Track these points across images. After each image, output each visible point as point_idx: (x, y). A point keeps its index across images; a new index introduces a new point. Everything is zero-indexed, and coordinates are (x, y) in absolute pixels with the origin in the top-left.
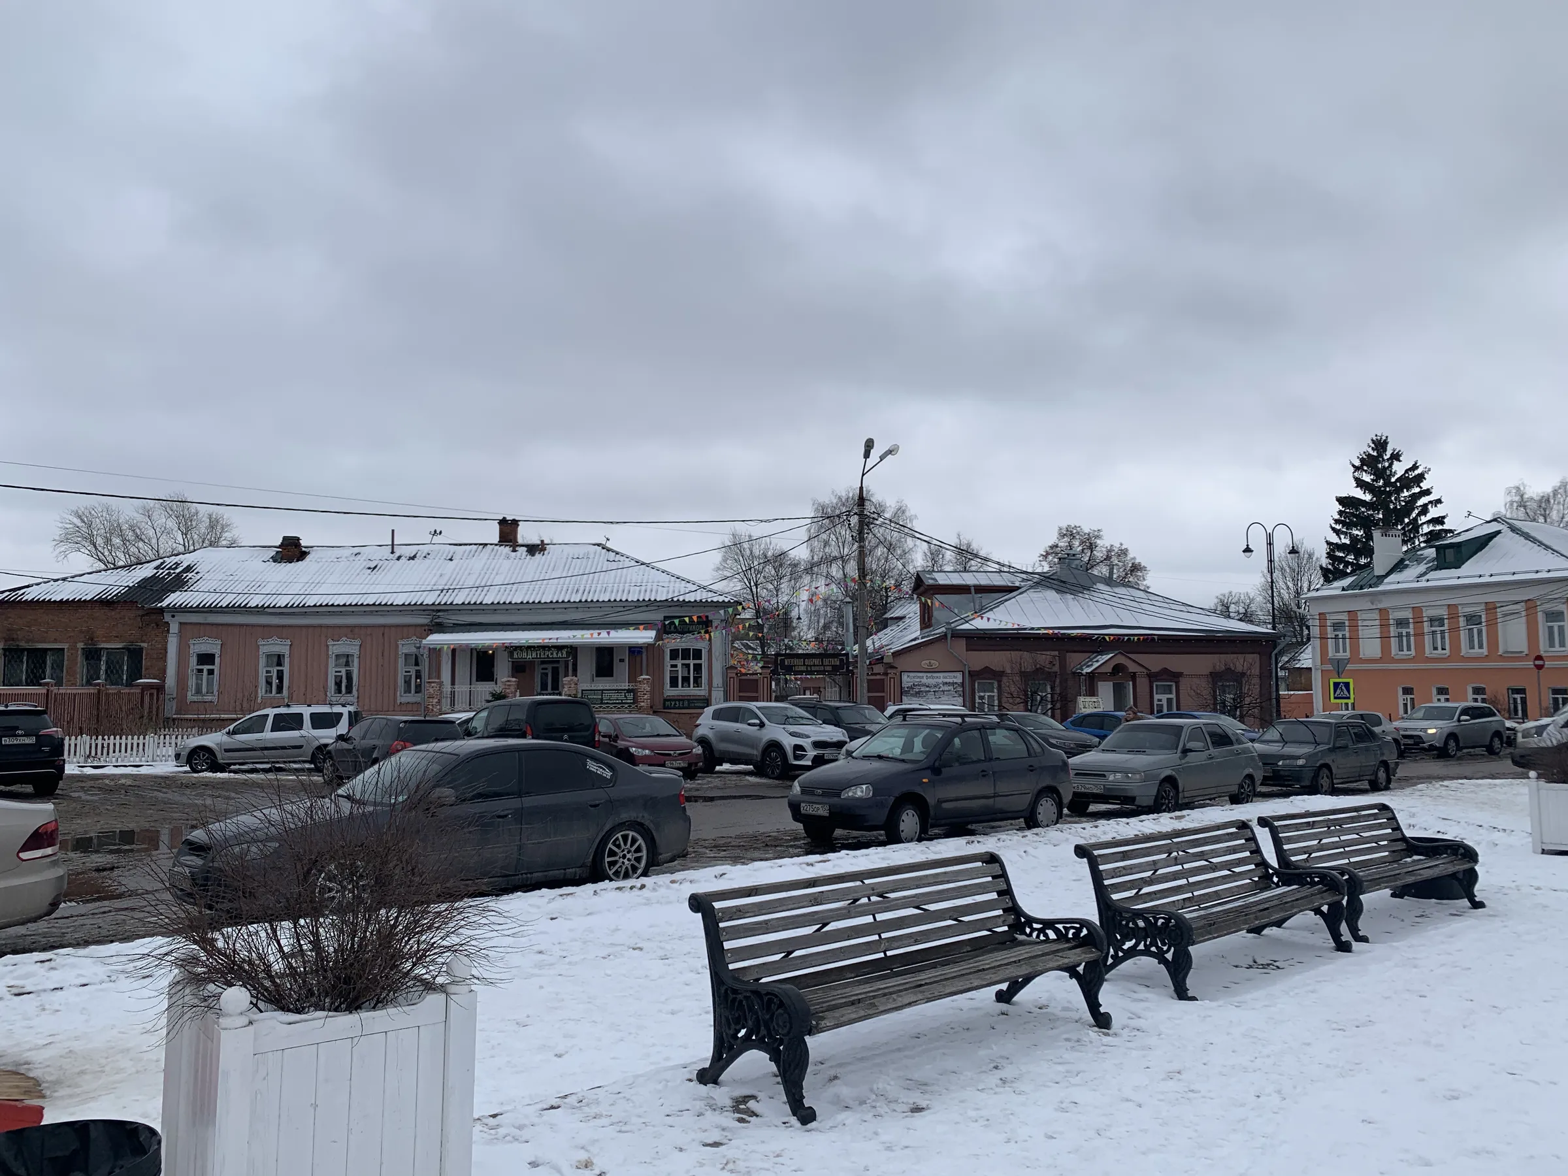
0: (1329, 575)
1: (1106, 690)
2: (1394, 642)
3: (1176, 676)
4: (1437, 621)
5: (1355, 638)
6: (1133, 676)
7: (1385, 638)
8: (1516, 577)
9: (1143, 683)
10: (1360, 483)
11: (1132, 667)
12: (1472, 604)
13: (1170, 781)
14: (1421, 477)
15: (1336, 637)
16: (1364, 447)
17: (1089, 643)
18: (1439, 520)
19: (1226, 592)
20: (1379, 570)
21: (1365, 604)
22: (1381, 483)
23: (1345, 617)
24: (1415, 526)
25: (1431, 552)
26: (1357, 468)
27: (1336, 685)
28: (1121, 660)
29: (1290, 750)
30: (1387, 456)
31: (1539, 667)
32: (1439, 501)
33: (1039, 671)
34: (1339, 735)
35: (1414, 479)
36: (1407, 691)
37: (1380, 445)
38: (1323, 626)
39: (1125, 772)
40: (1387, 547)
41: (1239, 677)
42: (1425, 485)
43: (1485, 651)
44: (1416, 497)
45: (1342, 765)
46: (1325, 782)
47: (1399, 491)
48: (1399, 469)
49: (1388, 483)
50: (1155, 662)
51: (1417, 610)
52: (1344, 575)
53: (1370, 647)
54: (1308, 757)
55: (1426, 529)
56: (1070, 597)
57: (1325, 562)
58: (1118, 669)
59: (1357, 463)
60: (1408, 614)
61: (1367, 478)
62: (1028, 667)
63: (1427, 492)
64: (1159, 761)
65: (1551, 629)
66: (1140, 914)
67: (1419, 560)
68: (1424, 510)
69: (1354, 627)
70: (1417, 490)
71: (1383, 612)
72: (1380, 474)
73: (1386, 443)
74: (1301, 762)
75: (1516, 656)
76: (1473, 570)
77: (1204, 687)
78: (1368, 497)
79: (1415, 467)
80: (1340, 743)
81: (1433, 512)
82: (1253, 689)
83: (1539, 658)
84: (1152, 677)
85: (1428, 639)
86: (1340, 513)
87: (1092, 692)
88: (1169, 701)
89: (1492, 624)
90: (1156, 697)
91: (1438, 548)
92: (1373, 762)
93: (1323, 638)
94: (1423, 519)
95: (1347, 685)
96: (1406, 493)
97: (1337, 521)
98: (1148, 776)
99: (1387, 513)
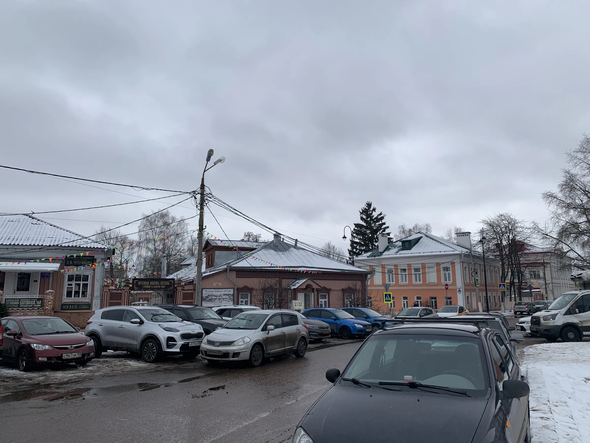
2: (387, 278)
3: (328, 289)
4: (403, 271)
6: (314, 289)
8: (432, 254)
9: (315, 293)
10: (362, 219)
11: (315, 286)
12: (417, 264)
14: (382, 218)
16: (364, 206)
17: (292, 274)
20: (379, 250)
21: (376, 263)
22: (369, 219)
25: (398, 244)
26: (361, 213)
27: (386, 295)
28: (310, 283)
30: (371, 209)
32: (388, 227)
33: (270, 287)
35: (380, 218)
36: (393, 298)
37: (369, 205)
40: (381, 242)
41: (353, 292)
42: (384, 221)
43: (421, 283)
44: (381, 225)
47: (375, 222)
48: (375, 214)
49: (372, 219)
50: (322, 283)
51: (396, 265)
53: (378, 281)
56: (280, 252)
58: (308, 286)
59: (361, 211)
60: (392, 268)
61: (364, 217)
62: (266, 285)
63: (384, 224)
65: (445, 274)
67: (394, 247)
68: (384, 231)
70: (381, 222)
71: (383, 266)
72: (369, 216)
73: (371, 204)
75: (433, 285)
76: (415, 251)
77: (340, 295)
78: (364, 224)
79: (381, 214)
81: (388, 231)
82: (359, 297)
83: (444, 285)
84: (320, 290)
85: (400, 278)
86: (355, 230)
87: (296, 297)
88: (325, 302)
89: (425, 272)
90: (320, 300)
91: (402, 242)
95: (390, 295)
96: (378, 224)
97: (354, 233)
99: (372, 230)
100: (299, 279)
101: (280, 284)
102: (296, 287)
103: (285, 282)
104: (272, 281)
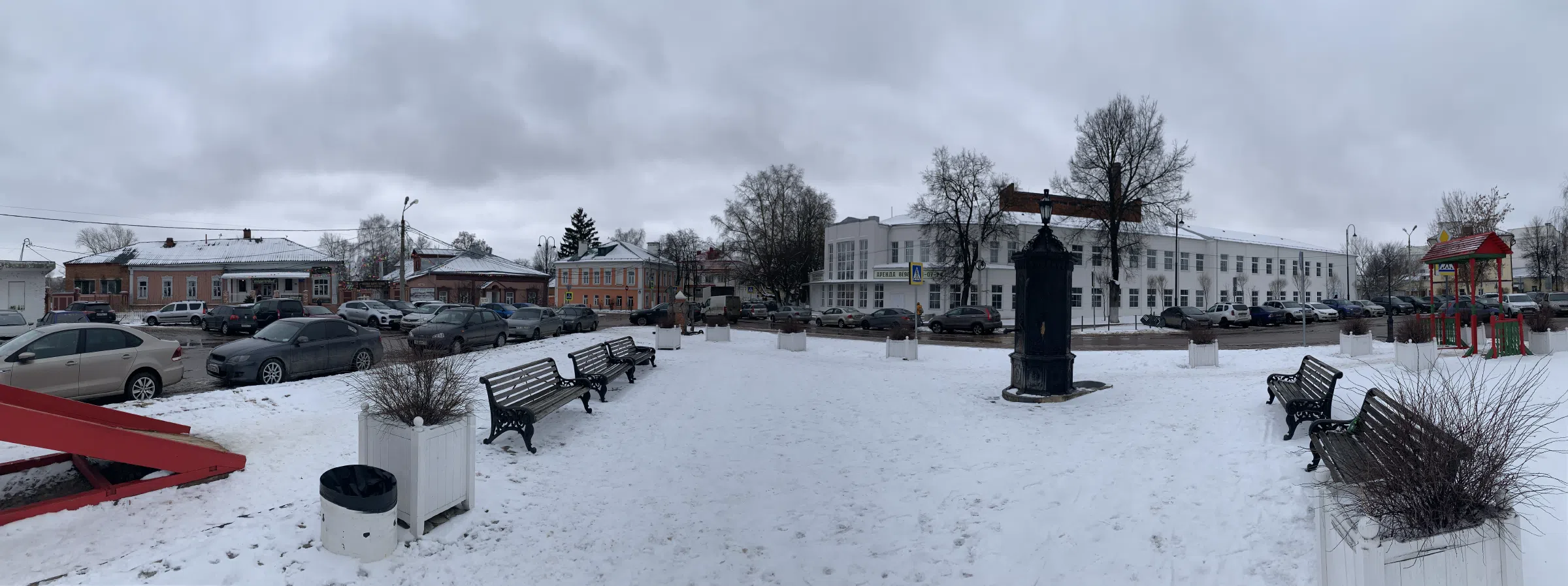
0: (561, 255)
1: (489, 294)
2: (583, 280)
3: (514, 290)
4: (597, 273)
5: (570, 278)
6: (500, 290)
7: (580, 279)
8: (622, 260)
9: (503, 292)
10: (573, 224)
11: (500, 287)
12: (608, 268)
13: (538, 329)
14: (592, 224)
15: (564, 278)
16: (576, 211)
17: (484, 277)
18: (597, 239)
19: (518, 258)
20: (580, 255)
21: (574, 266)
22: (580, 224)
23: (568, 271)
24: (590, 241)
25: (596, 250)
26: (573, 218)
27: (568, 294)
28: (497, 284)
29: (568, 318)
30: (582, 215)
31: (627, 290)
32: (597, 232)
33: (465, 288)
34: (584, 313)
35: (590, 224)
36: (586, 296)
37: (581, 211)
38: (560, 274)
39: (523, 326)
40: (582, 247)
41: (537, 291)
42: (593, 226)
43: (611, 284)
44: (590, 230)
45: (584, 322)
46: (579, 328)
47: (585, 228)
48: (586, 220)
49: (582, 224)
50: (508, 285)
51: (591, 269)
52: (568, 256)
53: (575, 281)
54: (575, 320)
55: (592, 241)
56: (476, 260)
57: (560, 251)
58: (494, 287)
59: (573, 216)
60: (588, 271)
61: (576, 222)
62: (461, 286)
63: (594, 229)
64: (533, 322)
65: (630, 277)
66: (589, 375)
67: (592, 252)
68: (593, 236)
69: (570, 275)
70: (590, 228)
71: (580, 269)
72: (580, 221)
73: (582, 210)
74: (573, 322)
75: (619, 286)
76: (609, 257)
77: (524, 294)
78: (575, 229)
79: (591, 220)
80: (584, 315)
81: (595, 236)
82: (541, 296)
83: (627, 286)
84: (506, 290)
85: (594, 280)
86: (566, 234)
87: (484, 296)
88: (512, 299)
89: (614, 276)
90: (507, 297)
91: (599, 249)
92: (592, 321)
93: (560, 277)
94: (592, 238)
95: (571, 294)
96: (587, 229)
97: (565, 237)
98: (531, 327)
99: (581, 235)
100: (488, 281)
101: (474, 285)
102: (484, 287)
103: (477, 283)
104: (467, 283)
